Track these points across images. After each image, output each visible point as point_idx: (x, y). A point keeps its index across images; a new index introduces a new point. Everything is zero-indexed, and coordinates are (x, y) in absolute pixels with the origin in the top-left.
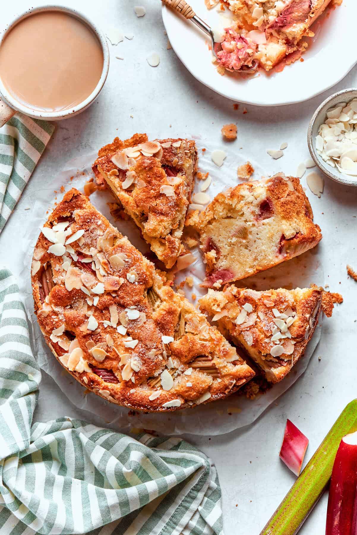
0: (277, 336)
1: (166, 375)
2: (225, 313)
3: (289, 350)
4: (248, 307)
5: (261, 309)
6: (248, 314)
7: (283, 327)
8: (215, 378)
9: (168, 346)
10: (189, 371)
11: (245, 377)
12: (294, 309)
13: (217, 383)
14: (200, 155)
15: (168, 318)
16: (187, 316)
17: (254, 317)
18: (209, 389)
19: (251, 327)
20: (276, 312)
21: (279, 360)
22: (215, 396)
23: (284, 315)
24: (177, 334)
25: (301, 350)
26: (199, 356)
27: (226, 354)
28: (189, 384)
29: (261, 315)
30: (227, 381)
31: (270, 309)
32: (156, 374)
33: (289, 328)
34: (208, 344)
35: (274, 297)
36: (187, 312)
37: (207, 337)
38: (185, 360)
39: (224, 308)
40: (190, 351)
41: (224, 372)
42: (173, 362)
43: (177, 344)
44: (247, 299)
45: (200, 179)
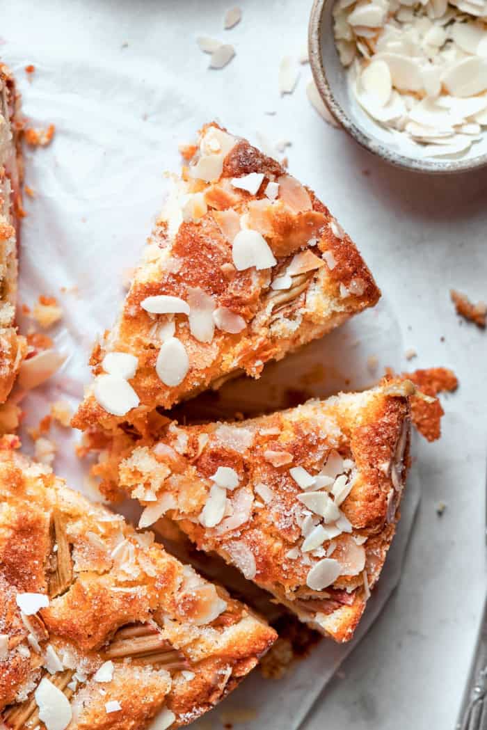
0: (316, 536)
1: (48, 695)
2: (169, 502)
3: (354, 563)
4: (226, 476)
5: (260, 473)
6: (230, 494)
7: (328, 509)
8: (175, 673)
9: (40, 619)
10: (106, 671)
11: (253, 654)
12: (344, 451)
13: (185, 683)
14: (22, 85)
15: (23, 546)
16: (73, 528)
17: (246, 497)
18: (168, 701)
19: (244, 529)
20: (300, 475)
21: (334, 595)
22: (186, 717)
23: (323, 479)
24: (55, 582)
25: (382, 552)
26: (125, 627)
27: (193, 607)
28: (113, 706)
29: (265, 491)
30: (208, 675)
31: (284, 470)
32: (22, 696)
33: (342, 507)
34: (140, 591)
35: (288, 437)
36: (70, 517)
37: (135, 575)
38: (90, 645)
39: (162, 490)
40: (97, 620)
41: (197, 653)
42: (60, 656)
43: (59, 608)
44: (219, 458)
45: (34, 146)
